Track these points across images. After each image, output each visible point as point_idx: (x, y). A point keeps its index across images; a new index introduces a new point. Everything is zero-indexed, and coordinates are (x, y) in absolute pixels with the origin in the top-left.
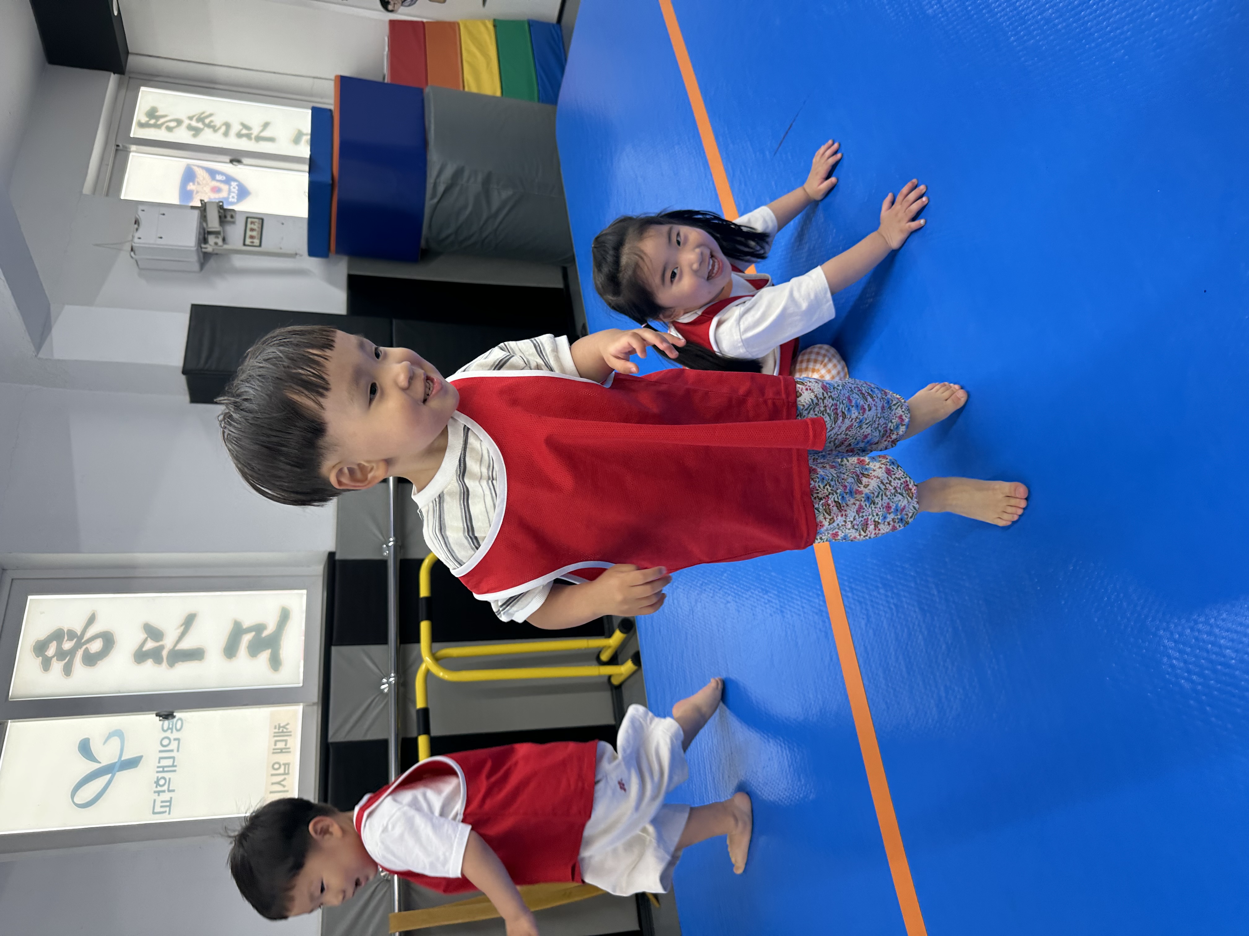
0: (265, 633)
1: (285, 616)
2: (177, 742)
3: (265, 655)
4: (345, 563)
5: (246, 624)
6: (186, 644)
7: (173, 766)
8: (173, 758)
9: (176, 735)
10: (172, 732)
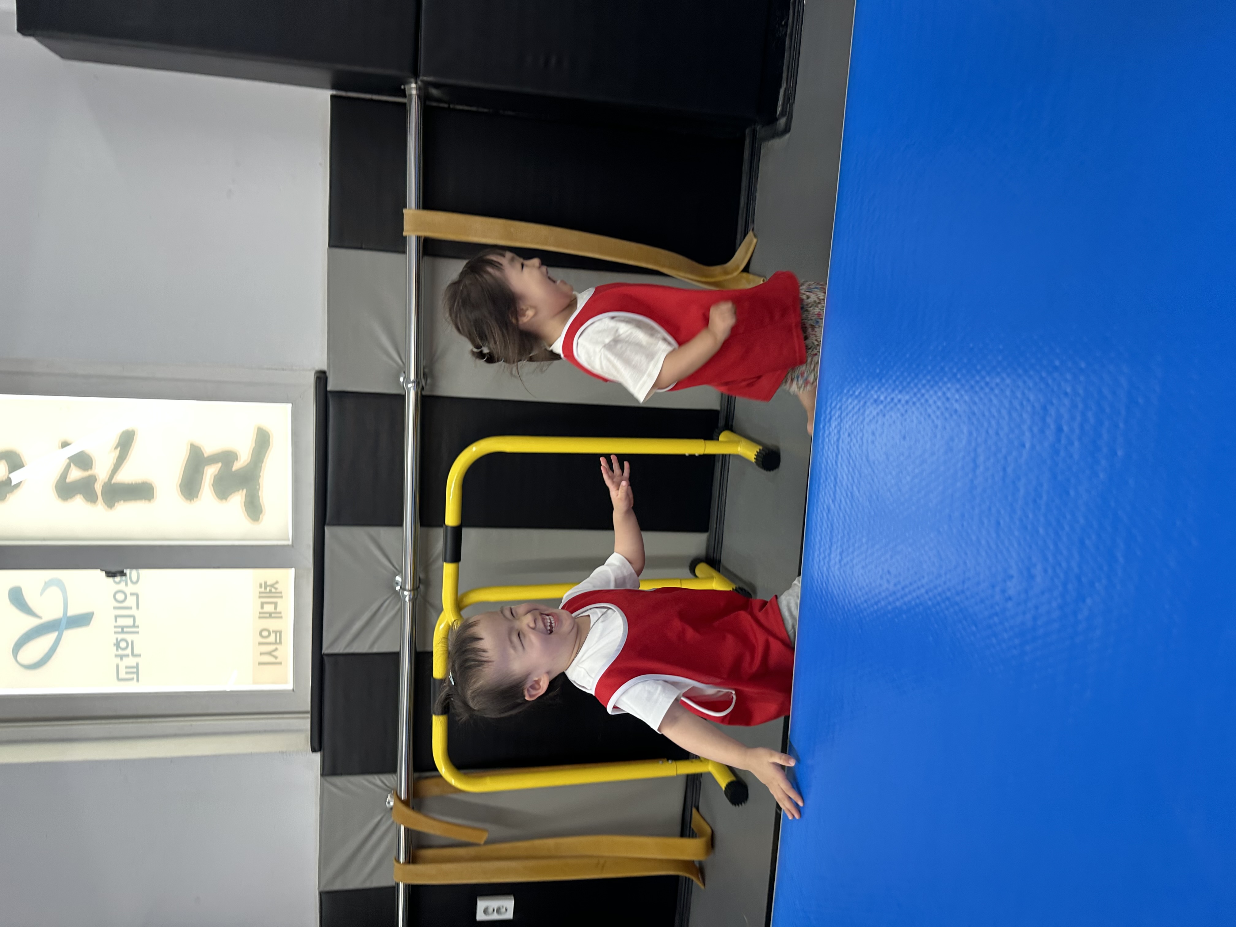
0: (237, 466)
1: (263, 442)
2: (135, 597)
3: (238, 499)
5: (209, 450)
6: (125, 476)
7: (134, 626)
8: (133, 616)
9: (132, 590)
10: (126, 585)
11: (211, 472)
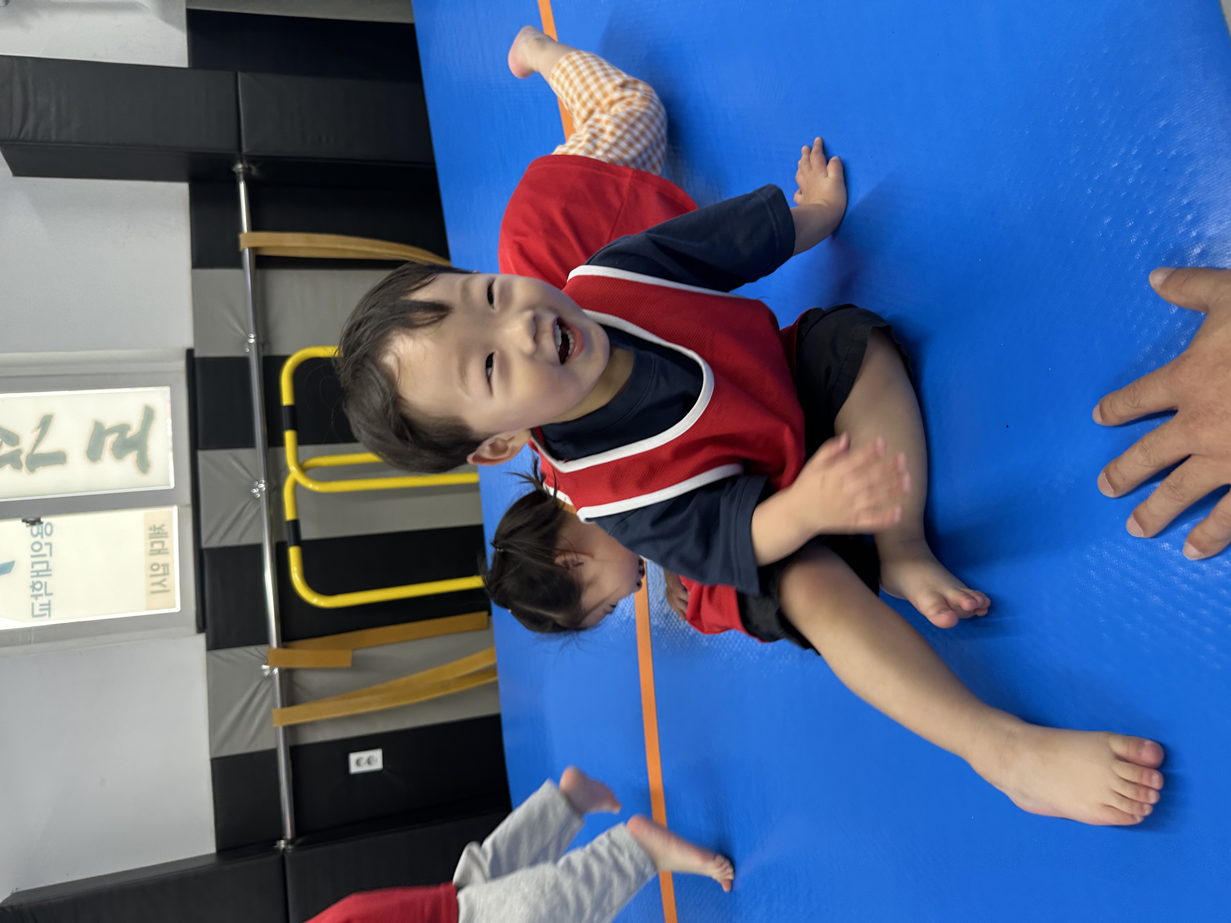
0: (129, 434)
1: (149, 415)
2: (48, 547)
3: (131, 458)
4: (206, 361)
5: (108, 424)
6: (45, 447)
7: (48, 570)
8: (47, 562)
9: (46, 539)
10: (42, 537)
11: (110, 440)
